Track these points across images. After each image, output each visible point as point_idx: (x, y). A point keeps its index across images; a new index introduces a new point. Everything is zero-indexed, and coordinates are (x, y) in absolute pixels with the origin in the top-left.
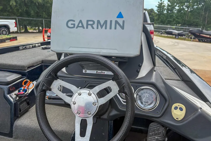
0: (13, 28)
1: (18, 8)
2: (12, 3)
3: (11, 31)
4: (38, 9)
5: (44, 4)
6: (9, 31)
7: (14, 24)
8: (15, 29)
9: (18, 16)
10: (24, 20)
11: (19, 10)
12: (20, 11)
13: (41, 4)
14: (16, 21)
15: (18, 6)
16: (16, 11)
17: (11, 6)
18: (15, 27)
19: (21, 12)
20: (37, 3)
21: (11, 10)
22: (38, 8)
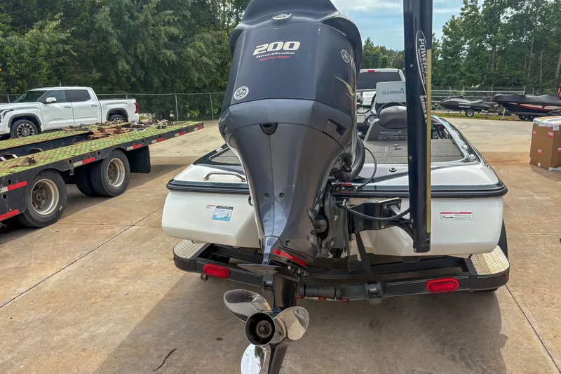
2: (123, 66)
4: (166, 74)
7: (135, 106)
18: (136, 112)
20: (166, 62)
21: (115, 81)
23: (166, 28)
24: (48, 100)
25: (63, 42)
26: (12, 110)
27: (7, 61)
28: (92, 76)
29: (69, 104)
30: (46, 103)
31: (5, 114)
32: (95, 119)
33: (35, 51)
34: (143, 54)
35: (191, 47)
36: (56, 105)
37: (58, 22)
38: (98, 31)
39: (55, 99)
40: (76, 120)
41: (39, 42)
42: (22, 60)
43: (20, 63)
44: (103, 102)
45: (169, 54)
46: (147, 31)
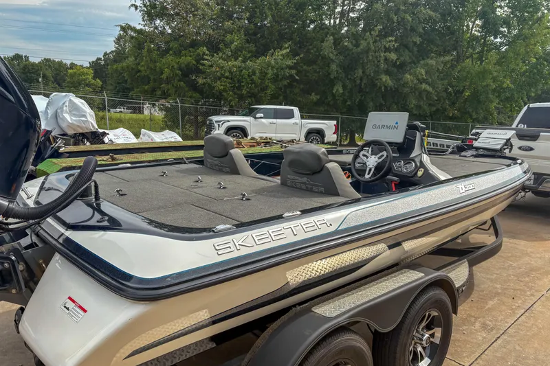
0: (331, 136)
1: (346, 98)
2: (337, 90)
3: (326, 140)
4: (383, 100)
5: (397, 90)
6: (324, 140)
7: (334, 127)
8: (333, 138)
9: (342, 114)
10: (353, 121)
11: (346, 101)
12: (349, 103)
13: (391, 88)
14: (338, 123)
15: (347, 94)
16: (340, 104)
17: (334, 95)
18: (334, 133)
19: (349, 105)
20: (383, 88)
21: (332, 103)
22: (384, 97)
23: (387, 54)
24: (258, 115)
25: (290, 68)
26: (229, 121)
27: (243, 82)
28: (311, 97)
29: (274, 120)
30: (256, 118)
31: (223, 124)
32: (294, 135)
33: (264, 74)
34: (361, 79)
35: (410, 74)
36: (263, 120)
37: (288, 50)
38: (324, 58)
39: (262, 115)
40: (278, 135)
41: (269, 67)
42: (253, 82)
43: (252, 84)
44: (304, 121)
45: (384, 80)
46: (368, 57)
